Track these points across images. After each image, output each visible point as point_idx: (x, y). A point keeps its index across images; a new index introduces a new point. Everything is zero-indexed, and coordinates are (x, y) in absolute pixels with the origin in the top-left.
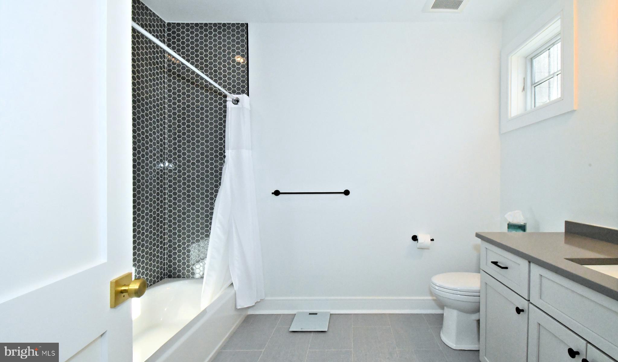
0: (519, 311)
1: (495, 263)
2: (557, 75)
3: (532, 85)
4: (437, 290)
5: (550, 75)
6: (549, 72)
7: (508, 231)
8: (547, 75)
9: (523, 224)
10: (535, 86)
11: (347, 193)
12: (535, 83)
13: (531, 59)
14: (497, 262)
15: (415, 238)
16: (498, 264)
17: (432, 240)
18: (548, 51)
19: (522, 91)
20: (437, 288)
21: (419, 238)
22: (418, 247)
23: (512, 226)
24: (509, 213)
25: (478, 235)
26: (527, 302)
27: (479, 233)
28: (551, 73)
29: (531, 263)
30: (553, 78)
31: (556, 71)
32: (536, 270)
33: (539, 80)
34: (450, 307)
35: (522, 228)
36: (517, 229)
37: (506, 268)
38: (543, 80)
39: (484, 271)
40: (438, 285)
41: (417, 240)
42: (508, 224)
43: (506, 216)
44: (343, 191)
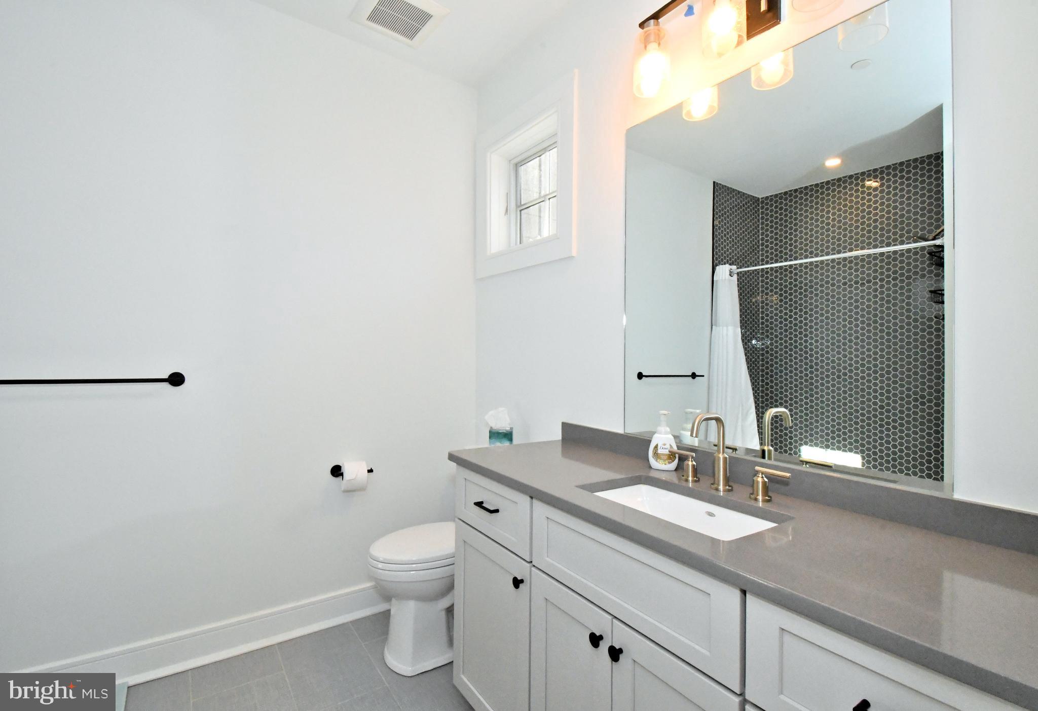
0: (517, 583)
1: (479, 504)
2: (549, 199)
3: (517, 206)
4: (379, 571)
5: (540, 197)
6: (540, 193)
7: (490, 442)
8: (536, 196)
9: (509, 429)
10: (522, 210)
11: (176, 379)
12: (521, 205)
13: (516, 165)
14: (482, 503)
15: (337, 471)
16: (483, 505)
17: (370, 471)
18: (538, 158)
19: (505, 215)
20: (380, 565)
21: (346, 470)
22: (343, 489)
23: (495, 435)
24: (491, 413)
25: (452, 457)
26: (528, 565)
27: (451, 453)
28: (543, 193)
29: (534, 500)
30: (543, 202)
31: (548, 193)
32: (541, 509)
33: (527, 202)
34: (404, 596)
35: (508, 436)
36: (502, 438)
37: (497, 511)
38: (531, 202)
39: (461, 520)
40: (381, 559)
41: (342, 474)
42: (490, 432)
43: (486, 417)
44: (166, 376)
